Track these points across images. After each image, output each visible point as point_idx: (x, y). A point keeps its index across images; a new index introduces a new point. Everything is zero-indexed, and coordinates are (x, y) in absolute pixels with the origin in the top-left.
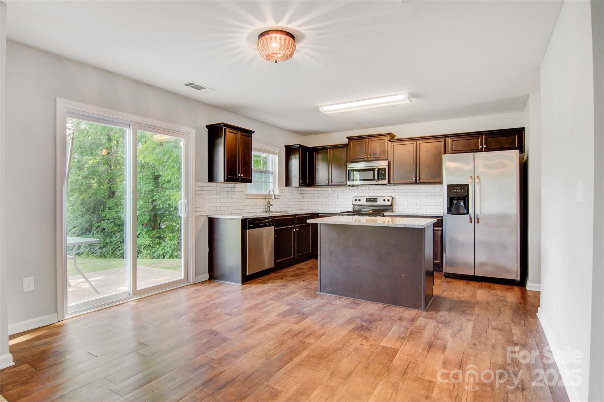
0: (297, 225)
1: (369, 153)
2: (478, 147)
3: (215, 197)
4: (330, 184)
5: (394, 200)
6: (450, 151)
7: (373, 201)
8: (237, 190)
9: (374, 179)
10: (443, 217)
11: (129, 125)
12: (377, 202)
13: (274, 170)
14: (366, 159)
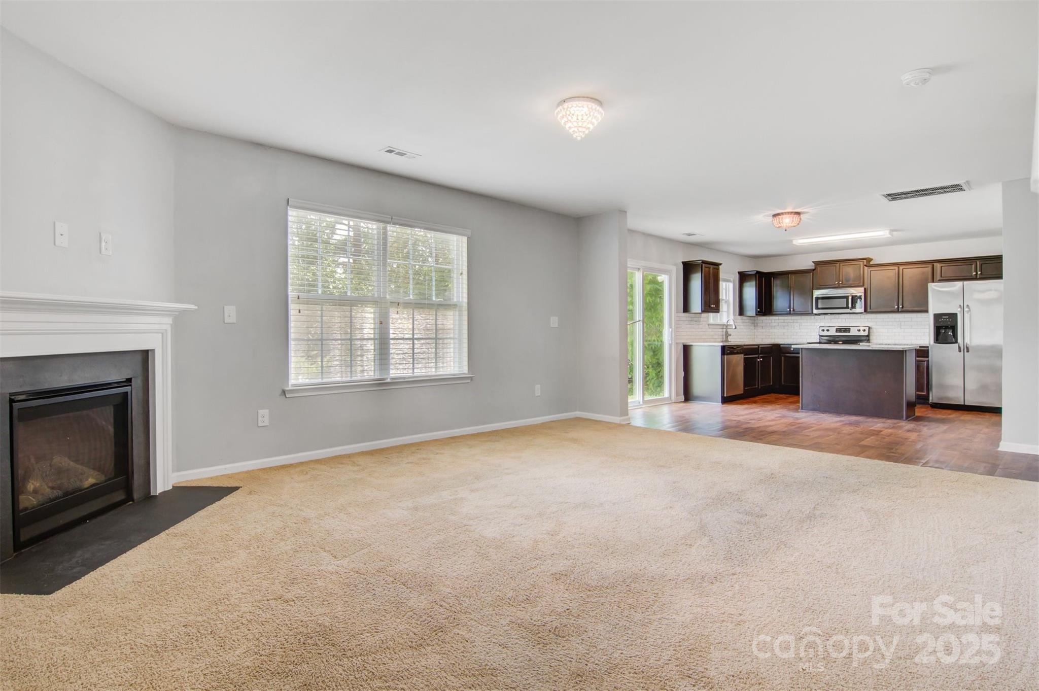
0: (760, 355)
1: (841, 278)
2: (972, 273)
3: (688, 326)
4: (791, 313)
5: (871, 331)
6: (939, 278)
7: (844, 332)
8: (702, 319)
9: (847, 307)
10: (929, 348)
11: (639, 269)
12: (849, 332)
13: (728, 298)
14: (837, 286)
